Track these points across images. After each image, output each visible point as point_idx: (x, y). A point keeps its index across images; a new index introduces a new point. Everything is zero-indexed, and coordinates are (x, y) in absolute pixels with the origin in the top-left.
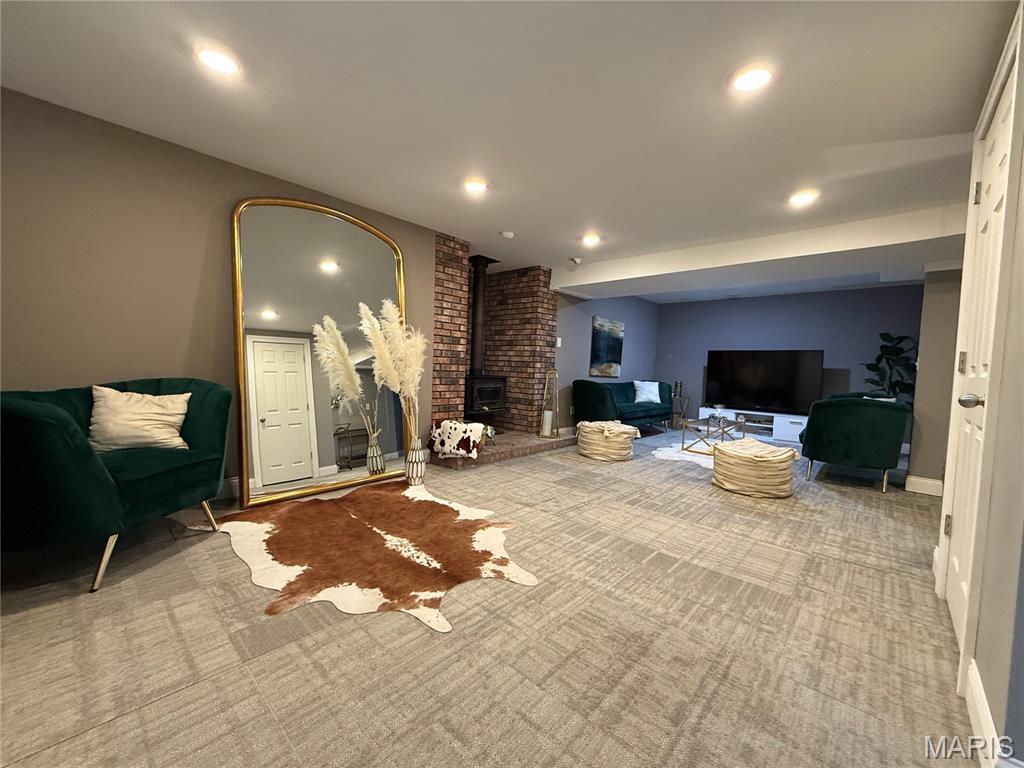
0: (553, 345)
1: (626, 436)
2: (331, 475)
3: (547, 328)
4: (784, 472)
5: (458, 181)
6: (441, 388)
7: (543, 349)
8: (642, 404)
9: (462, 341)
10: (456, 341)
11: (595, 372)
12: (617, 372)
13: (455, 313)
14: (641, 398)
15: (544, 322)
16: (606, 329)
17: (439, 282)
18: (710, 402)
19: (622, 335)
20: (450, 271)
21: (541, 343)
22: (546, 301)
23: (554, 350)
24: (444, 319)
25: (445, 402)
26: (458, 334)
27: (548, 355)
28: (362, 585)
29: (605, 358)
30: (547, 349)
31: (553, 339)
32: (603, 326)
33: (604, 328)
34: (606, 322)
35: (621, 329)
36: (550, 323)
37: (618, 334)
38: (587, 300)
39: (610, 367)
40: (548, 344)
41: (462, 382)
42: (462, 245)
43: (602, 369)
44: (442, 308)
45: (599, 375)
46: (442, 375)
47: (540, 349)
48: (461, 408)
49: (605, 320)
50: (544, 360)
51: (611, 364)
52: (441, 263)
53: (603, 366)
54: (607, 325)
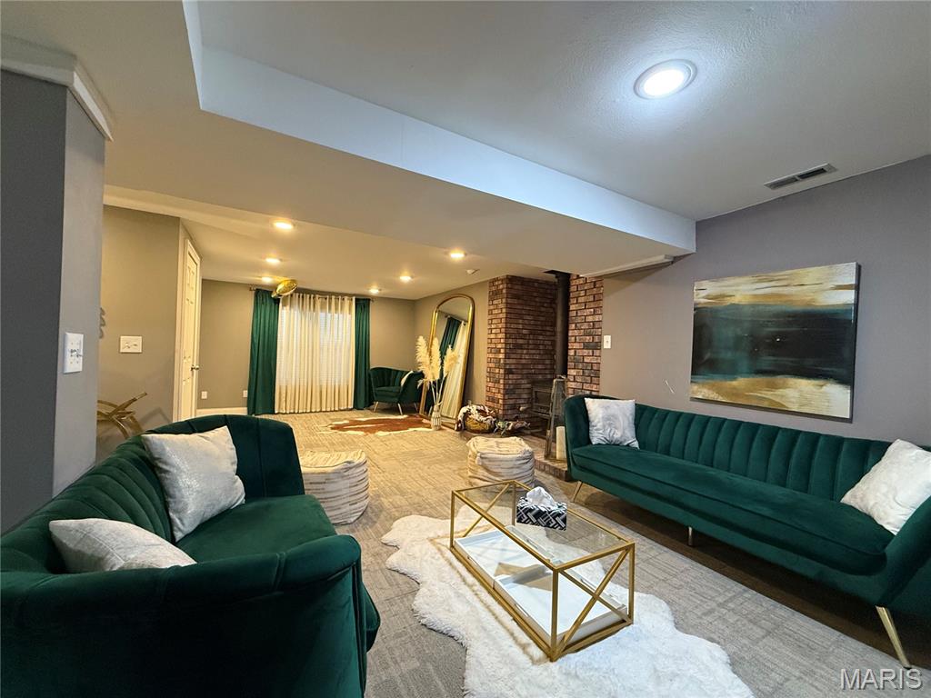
0: (597, 346)
3: (585, 326)
7: (580, 353)
9: (502, 351)
10: (498, 351)
12: (814, 400)
13: (498, 331)
15: (579, 320)
17: (490, 312)
20: (496, 302)
21: (576, 346)
22: (582, 293)
23: (597, 353)
24: (493, 336)
25: (492, 395)
26: (499, 346)
27: (586, 360)
29: (744, 364)
30: (586, 352)
31: (596, 339)
32: (724, 296)
33: (729, 301)
34: (738, 285)
35: (831, 285)
36: (590, 319)
37: (813, 300)
38: (672, 262)
39: (774, 387)
40: (586, 346)
41: (502, 382)
42: (502, 280)
43: (734, 388)
44: (491, 329)
45: (720, 399)
46: (490, 374)
47: (575, 352)
48: (501, 401)
49: (731, 281)
50: (580, 366)
51: (779, 379)
52: (491, 299)
53: (734, 383)
54: (742, 291)
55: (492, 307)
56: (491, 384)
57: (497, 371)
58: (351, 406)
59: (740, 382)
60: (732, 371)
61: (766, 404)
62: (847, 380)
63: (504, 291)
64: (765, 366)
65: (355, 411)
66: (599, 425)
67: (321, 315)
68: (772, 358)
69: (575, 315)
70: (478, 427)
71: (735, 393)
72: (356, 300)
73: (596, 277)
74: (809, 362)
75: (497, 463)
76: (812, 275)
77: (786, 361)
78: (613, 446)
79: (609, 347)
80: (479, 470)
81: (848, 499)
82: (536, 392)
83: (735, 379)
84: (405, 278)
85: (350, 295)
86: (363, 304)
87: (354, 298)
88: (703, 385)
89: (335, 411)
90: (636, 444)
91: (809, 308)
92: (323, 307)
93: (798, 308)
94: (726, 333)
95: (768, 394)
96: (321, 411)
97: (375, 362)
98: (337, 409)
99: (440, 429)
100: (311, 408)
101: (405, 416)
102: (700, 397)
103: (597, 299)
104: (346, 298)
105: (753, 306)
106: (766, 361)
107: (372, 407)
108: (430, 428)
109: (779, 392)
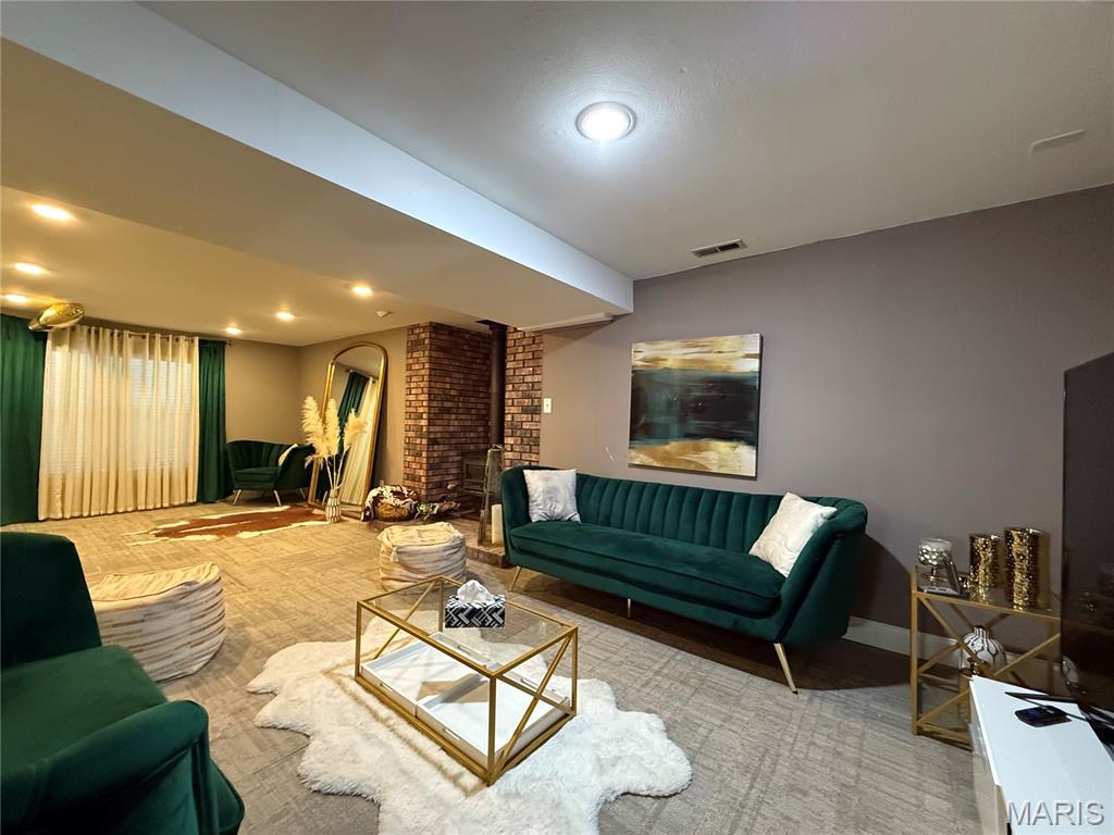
0: (535, 410)
3: (524, 387)
7: (518, 418)
9: (425, 416)
10: (421, 417)
12: (729, 461)
13: (419, 391)
15: (517, 380)
16: (670, 363)
17: (409, 367)
19: (754, 365)
20: (416, 354)
21: (514, 410)
22: (520, 349)
23: (536, 418)
24: (412, 398)
25: (412, 472)
26: (421, 410)
27: (524, 427)
29: (675, 429)
30: (524, 417)
31: (536, 403)
32: (657, 360)
33: (662, 365)
34: (669, 349)
35: (742, 353)
36: (529, 379)
37: (729, 367)
38: (612, 321)
39: (698, 450)
40: (525, 410)
41: (424, 454)
42: (424, 327)
43: (667, 452)
44: (410, 389)
45: (655, 464)
46: (410, 446)
47: (513, 417)
48: (423, 479)
49: (665, 345)
50: (518, 433)
51: (703, 442)
52: (410, 350)
53: (667, 447)
54: (673, 355)
55: (411, 361)
56: (410, 459)
57: (418, 441)
58: (192, 498)
59: (672, 446)
60: (665, 437)
61: (692, 467)
62: (753, 442)
63: (427, 341)
64: (691, 430)
65: (201, 506)
66: (540, 500)
67: (135, 363)
68: (697, 422)
69: (512, 373)
70: (393, 513)
71: (667, 457)
72: (200, 341)
73: (535, 332)
74: (726, 425)
75: (420, 557)
76: (728, 343)
77: (709, 424)
78: (554, 521)
79: (549, 411)
80: (396, 569)
81: (754, 551)
82: (467, 465)
83: (667, 444)
84: (285, 316)
85: (190, 335)
86: (212, 350)
87: (197, 339)
88: (640, 450)
89: (162, 508)
90: (577, 518)
91: (725, 374)
92: (137, 350)
93: (718, 373)
94: (661, 397)
95: (693, 457)
96: (136, 510)
97: (236, 431)
98: (166, 504)
99: (340, 521)
100: (116, 506)
101: (286, 507)
102: (637, 463)
103: (536, 356)
104: (182, 339)
105: (683, 370)
106: (694, 424)
107: (230, 498)
108: (324, 520)
109: (704, 454)
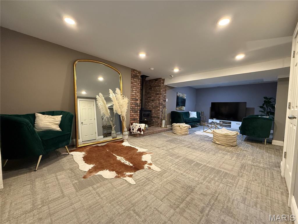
0: (165, 101)
1: (187, 128)
2: (101, 139)
3: (163, 96)
4: (234, 138)
5: (137, 54)
6: (133, 114)
7: (162, 102)
8: (191, 118)
9: (139, 100)
10: (137, 100)
11: (178, 109)
12: (184, 109)
13: (137, 92)
14: (191, 116)
15: (162, 94)
16: (181, 96)
17: (132, 83)
18: (212, 117)
19: (185, 98)
20: (135, 80)
21: (162, 100)
22: (163, 88)
24: (133, 93)
25: (134, 118)
26: (137, 98)
27: (164, 104)
28: (110, 170)
31: (165, 99)
46: (132, 109)
48: (138, 119)
55: (133, 81)
57: (136, 108)
63: (140, 77)
71: (180, 108)
